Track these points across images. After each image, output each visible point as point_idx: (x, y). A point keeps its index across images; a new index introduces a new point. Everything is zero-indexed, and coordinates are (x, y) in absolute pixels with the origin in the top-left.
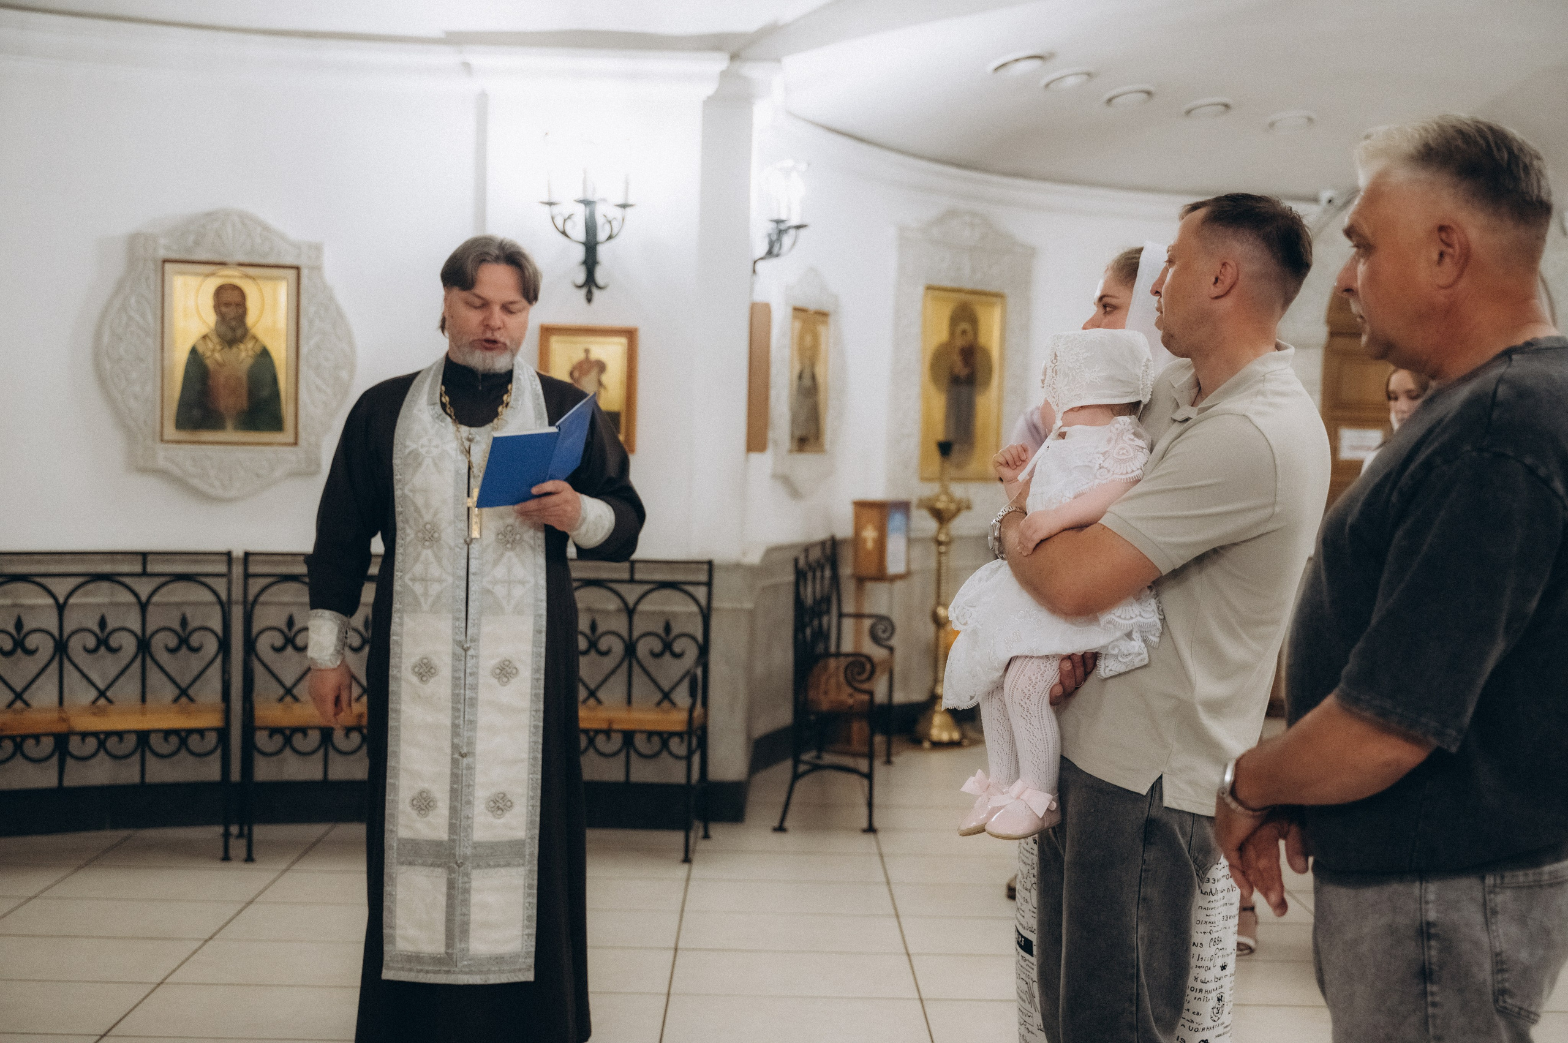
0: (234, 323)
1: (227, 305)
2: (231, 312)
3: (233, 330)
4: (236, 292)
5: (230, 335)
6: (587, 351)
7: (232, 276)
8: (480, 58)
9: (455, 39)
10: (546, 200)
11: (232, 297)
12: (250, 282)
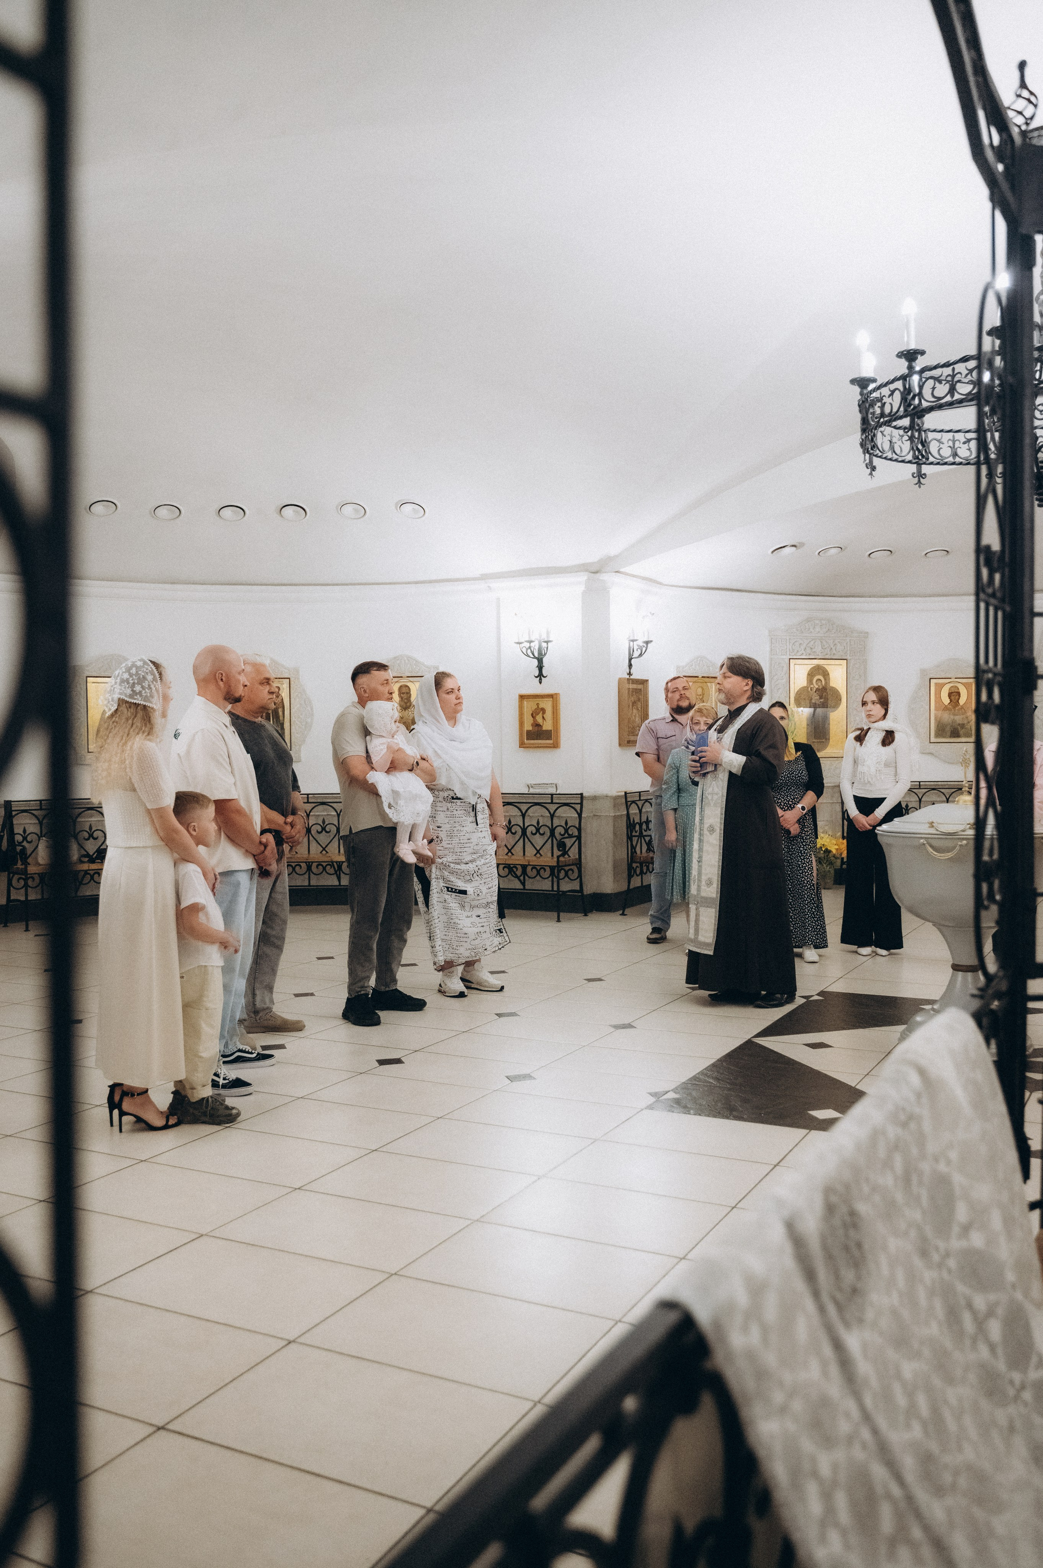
0: (406, 701)
1: (403, 693)
2: (405, 696)
3: (406, 703)
4: (407, 688)
5: (404, 706)
6: (538, 704)
7: (403, 682)
8: (494, 584)
9: (484, 577)
10: (517, 641)
11: (404, 690)
12: (411, 683)
